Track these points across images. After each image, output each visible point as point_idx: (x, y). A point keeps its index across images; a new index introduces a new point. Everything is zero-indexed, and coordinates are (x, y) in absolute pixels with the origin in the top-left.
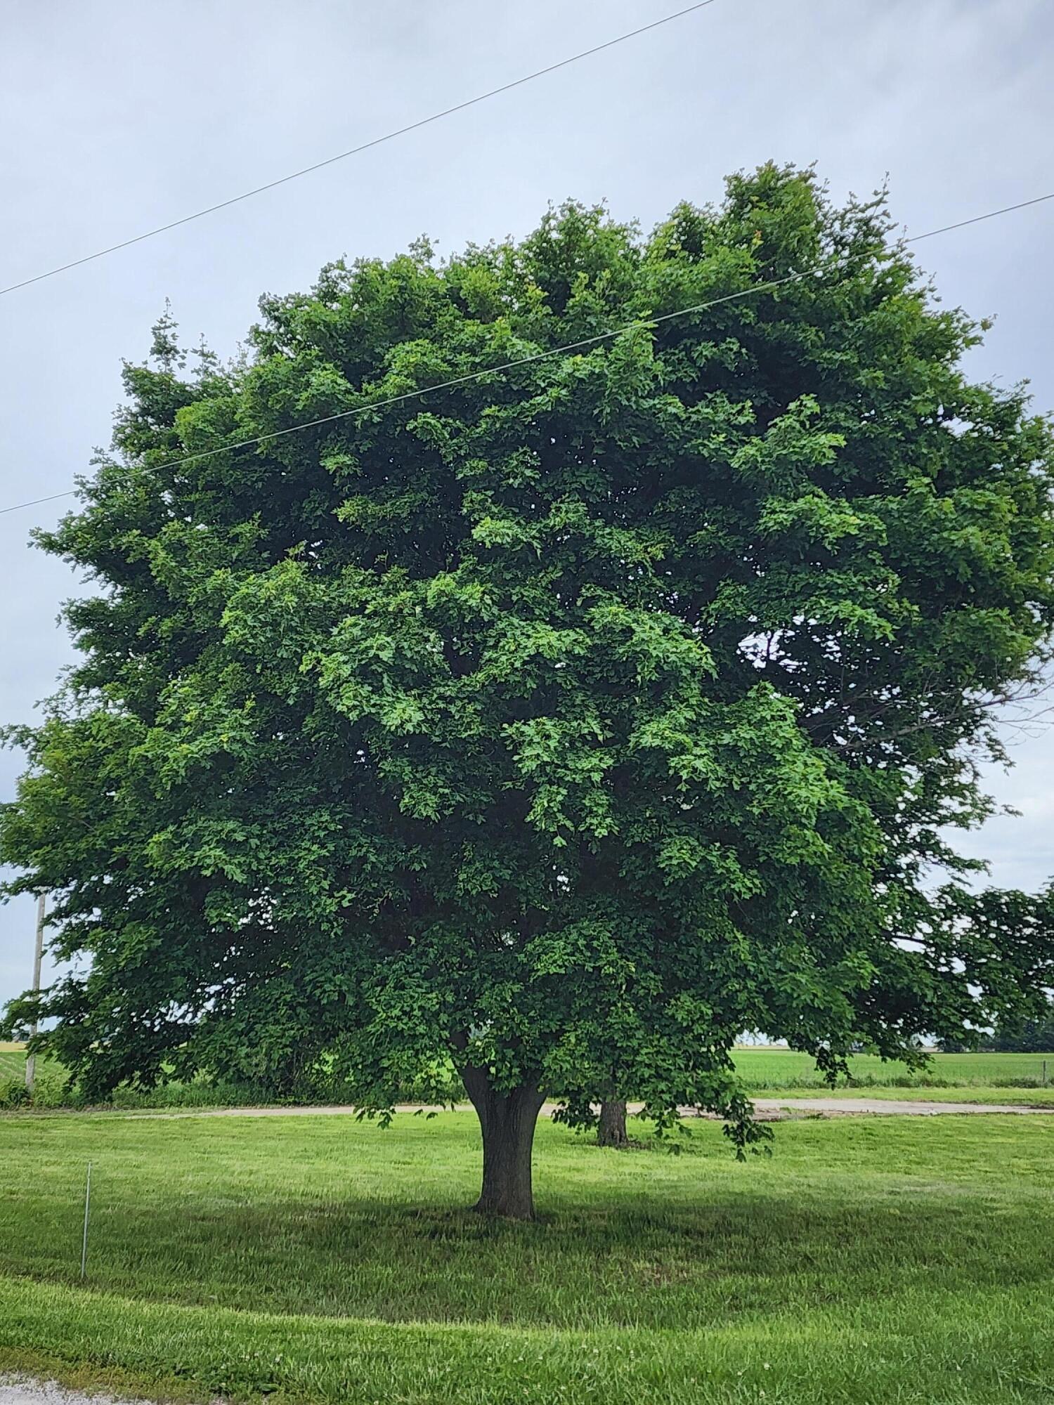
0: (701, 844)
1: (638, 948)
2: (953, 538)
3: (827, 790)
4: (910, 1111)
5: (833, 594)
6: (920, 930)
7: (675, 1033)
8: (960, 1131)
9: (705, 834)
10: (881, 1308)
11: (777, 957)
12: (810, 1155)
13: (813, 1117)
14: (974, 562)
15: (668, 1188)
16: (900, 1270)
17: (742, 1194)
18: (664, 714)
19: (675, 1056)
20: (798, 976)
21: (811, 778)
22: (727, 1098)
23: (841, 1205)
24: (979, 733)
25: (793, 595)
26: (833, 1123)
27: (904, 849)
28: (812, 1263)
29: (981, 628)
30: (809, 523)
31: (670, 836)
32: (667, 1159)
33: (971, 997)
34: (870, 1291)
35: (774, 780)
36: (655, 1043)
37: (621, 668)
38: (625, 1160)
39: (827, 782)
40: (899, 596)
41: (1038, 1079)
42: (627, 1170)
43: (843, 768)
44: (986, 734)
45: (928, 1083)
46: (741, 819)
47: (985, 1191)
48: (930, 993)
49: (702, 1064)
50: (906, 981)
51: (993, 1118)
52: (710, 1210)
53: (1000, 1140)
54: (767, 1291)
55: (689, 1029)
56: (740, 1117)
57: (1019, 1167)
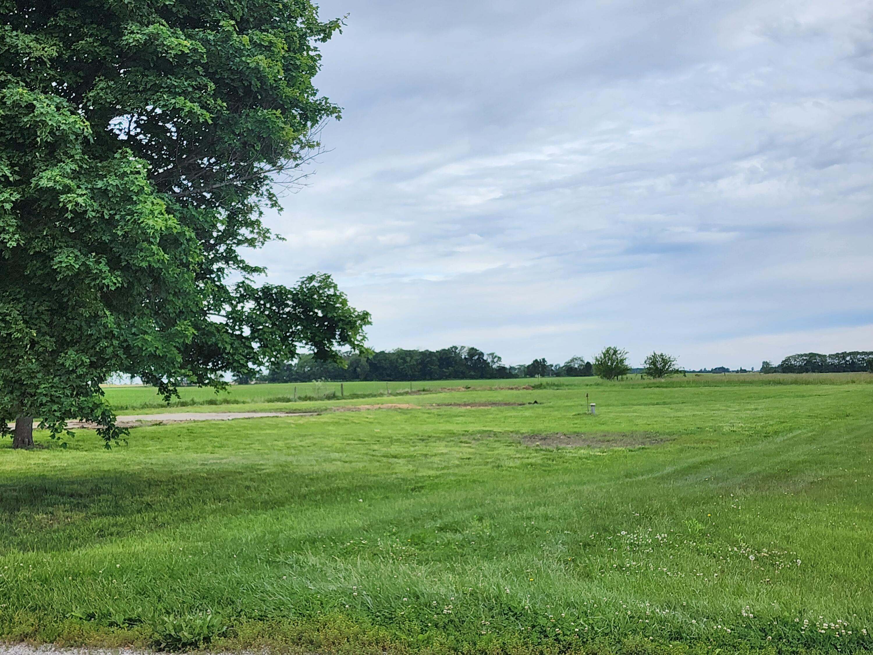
0: (82, 254)
1: (38, 321)
2: (248, 61)
3: (166, 220)
4: (216, 418)
5: (172, 92)
6: (224, 309)
7: (63, 374)
8: (245, 428)
9: (85, 247)
10: (191, 529)
11: (133, 325)
12: (153, 447)
13: (156, 425)
14: (262, 79)
15: (60, 470)
16: (205, 507)
17: (109, 471)
18: (56, 165)
19: (64, 388)
20: (146, 337)
21: (156, 212)
22: (98, 412)
23: (172, 473)
24: (264, 189)
25: (145, 90)
26: (169, 427)
27: (216, 259)
28: (151, 507)
29: (265, 121)
30: (157, 43)
31: (61, 247)
32: (61, 454)
33: (253, 349)
34: (186, 520)
35: (132, 213)
36: (51, 380)
37: (26, 133)
38: (32, 456)
39: (166, 216)
40: (215, 97)
41: (291, 397)
42: (32, 462)
43: (178, 206)
44: (267, 190)
45: (227, 402)
46: (109, 238)
47: (257, 460)
48: (228, 347)
49: (82, 393)
50: (214, 340)
51: (264, 419)
52: (87, 481)
53: (268, 431)
54: (122, 525)
55: (74, 371)
56: (108, 424)
57: (278, 446)
